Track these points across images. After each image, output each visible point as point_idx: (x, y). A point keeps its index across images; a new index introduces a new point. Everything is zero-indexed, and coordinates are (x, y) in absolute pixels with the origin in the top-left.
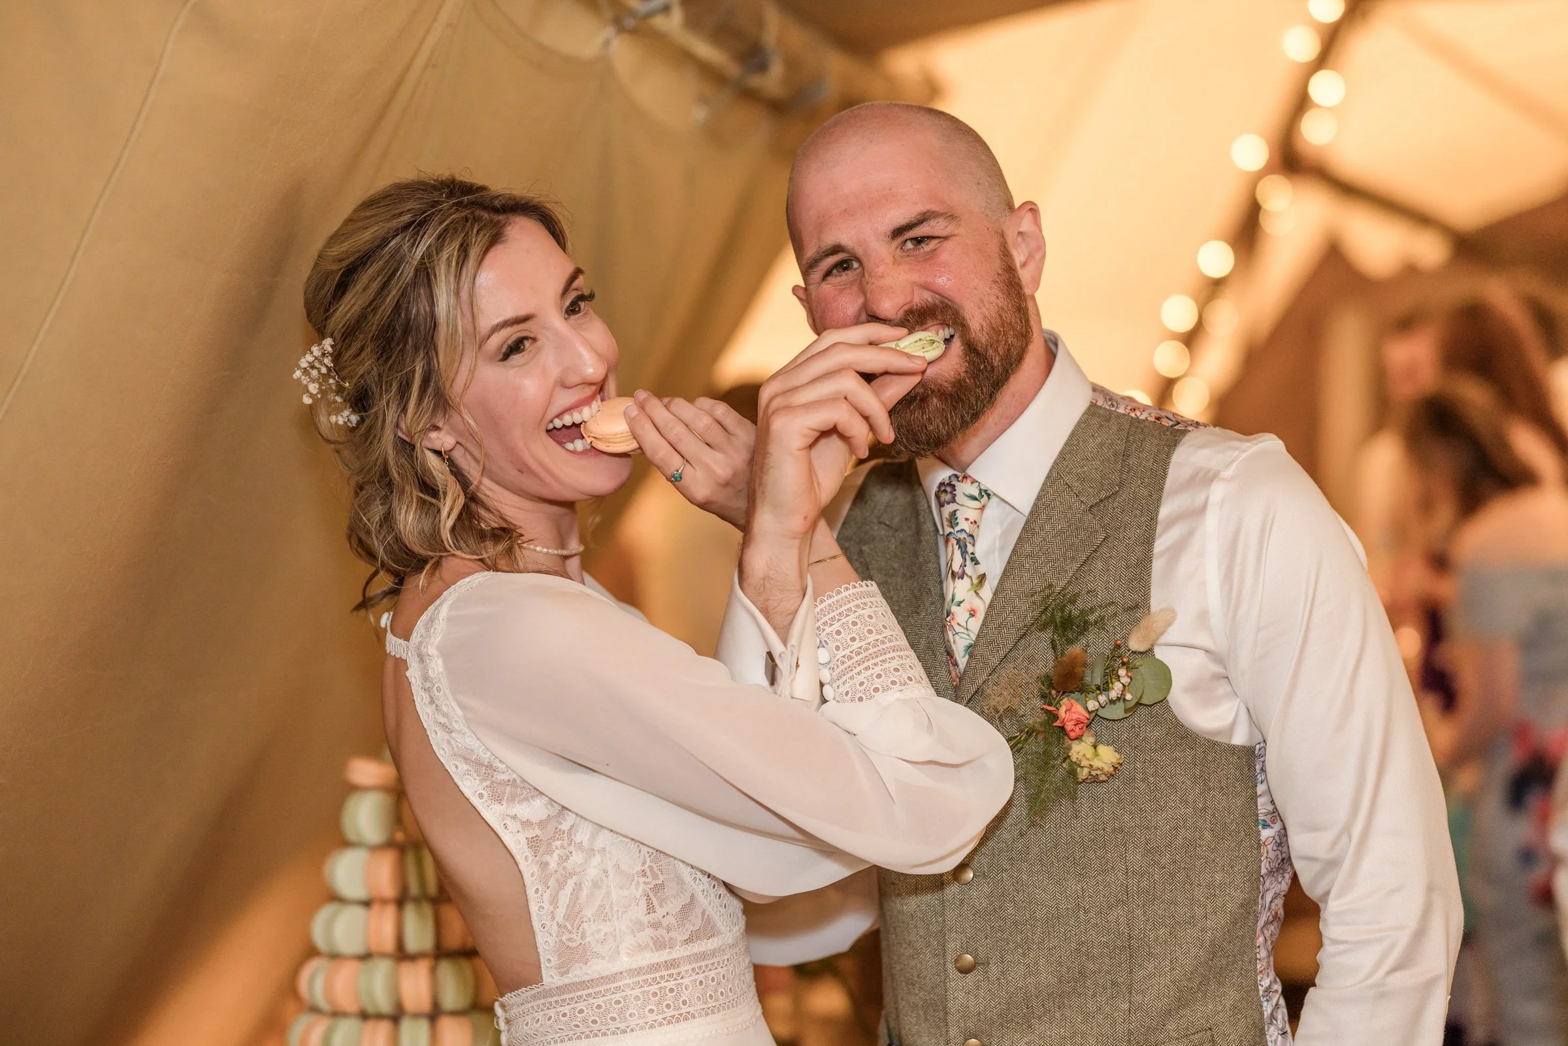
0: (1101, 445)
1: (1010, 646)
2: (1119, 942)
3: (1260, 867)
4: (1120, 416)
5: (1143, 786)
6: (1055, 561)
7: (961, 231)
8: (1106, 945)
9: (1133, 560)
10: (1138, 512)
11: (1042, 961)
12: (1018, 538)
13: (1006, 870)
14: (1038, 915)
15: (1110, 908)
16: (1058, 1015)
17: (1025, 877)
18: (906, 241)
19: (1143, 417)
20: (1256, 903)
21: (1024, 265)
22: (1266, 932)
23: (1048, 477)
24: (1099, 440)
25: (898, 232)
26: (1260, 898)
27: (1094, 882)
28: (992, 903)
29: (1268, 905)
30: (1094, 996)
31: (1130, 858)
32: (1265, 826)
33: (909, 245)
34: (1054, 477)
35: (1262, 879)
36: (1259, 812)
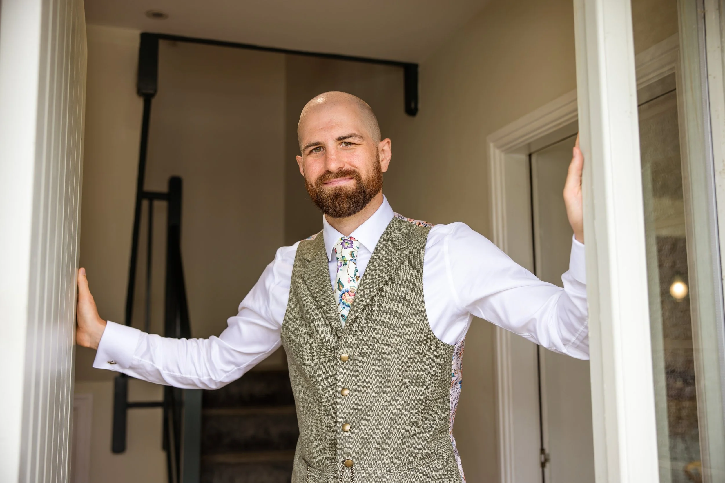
0: (399, 231)
1: (367, 301)
2: (406, 420)
3: (450, 391)
4: (405, 222)
5: (418, 358)
6: (384, 270)
7: (364, 143)
8: (401, 421)
9: (416, 271)
10: (416, 253)
11: (375, 427)
12: (369, 262)
13: (362, 390)
14: (375, 408)
15: (403, 406)
16: (381, 449)
17: (370, 393)
18: (343, 142)
19: (414, 223)
20: (449, 405)
21: (382, 161)
22: (453, 417)
23: (380, 240)
24: (398, 229)
25: (340, 139)
26: (450, 403)
27: (397, 396)
28: (356, 404)
29: (454, 406)
30: (395, 442)
31: (411, 386)
32: (454, 376)
33: (344, 145)
34: (382, 240)
35: (450, 396)
36: (452, 370)
